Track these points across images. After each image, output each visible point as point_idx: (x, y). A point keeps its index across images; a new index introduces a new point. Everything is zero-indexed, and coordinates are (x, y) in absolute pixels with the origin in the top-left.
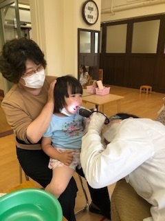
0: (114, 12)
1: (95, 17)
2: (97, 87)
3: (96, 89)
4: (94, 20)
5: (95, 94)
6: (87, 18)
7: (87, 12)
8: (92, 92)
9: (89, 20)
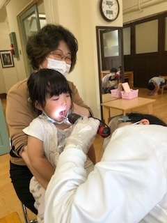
0: (142, 8)
1: (115, 12)
2: (123, 90)
3: (122, 92)
4: (115, 16)
5: (121, 98)
6: (105, 14)
7: (105, 8)
8: (117, 96)
9: (108, 16)
